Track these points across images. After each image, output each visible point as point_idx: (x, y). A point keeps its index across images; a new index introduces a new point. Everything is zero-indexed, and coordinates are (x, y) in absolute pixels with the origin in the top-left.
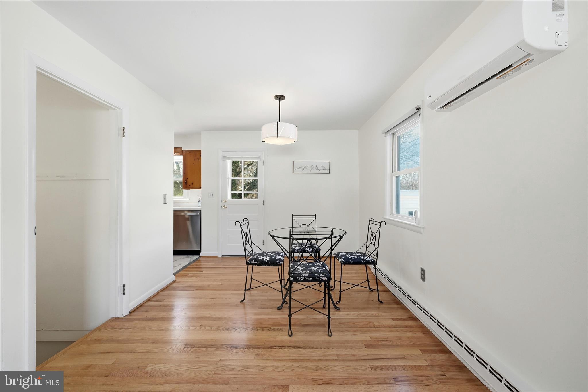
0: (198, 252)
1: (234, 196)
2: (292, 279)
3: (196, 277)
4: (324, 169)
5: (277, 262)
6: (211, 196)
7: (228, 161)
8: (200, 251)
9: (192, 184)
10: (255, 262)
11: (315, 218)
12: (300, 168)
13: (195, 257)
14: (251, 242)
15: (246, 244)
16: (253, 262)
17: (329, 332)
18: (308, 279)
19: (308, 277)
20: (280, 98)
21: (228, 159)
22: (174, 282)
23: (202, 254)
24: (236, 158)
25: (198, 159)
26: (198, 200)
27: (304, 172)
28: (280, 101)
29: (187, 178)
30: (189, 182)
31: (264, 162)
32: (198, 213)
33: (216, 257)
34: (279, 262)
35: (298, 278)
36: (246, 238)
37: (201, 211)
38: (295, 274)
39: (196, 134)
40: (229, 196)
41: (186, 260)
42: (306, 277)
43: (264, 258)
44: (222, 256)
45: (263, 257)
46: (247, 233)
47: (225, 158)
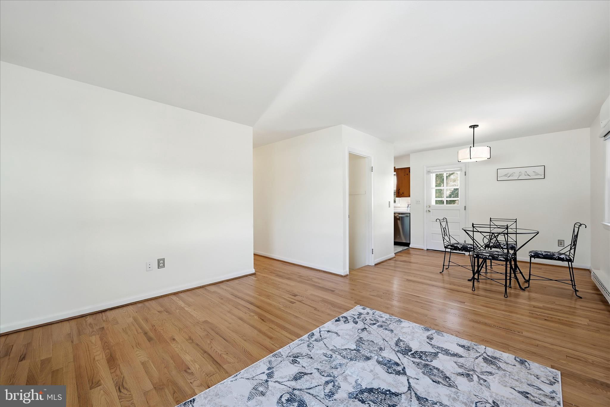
0: (408, 244)
1: (437, 202)
2: (475, 256)
3: (409, 257)
4: (537, 174)
5: (468, 249)
6: (418, 202)
7: (432, 174)
8: (409, 244)
9: (403, 193)
10: (451, 247)
11: (516, 222)
12: (505, 175)
13: (406, 248)
14: (449, 235)
15: (444, 235)
16: (449, 247)
17: (506, 295)
18: (488, 258)
19: (489, 256)
20: (474, 127)
21: (432, 173)
22: (395, 257)
23: (410, 246)
24: (439, 171)
25: (407, 174)
26: (407, 206)
27: (509, 178)
28: (474, 129)
29: (399, 189)
30: (401, 192)
31: (465, 173)
32: (408, 215)
33: (422, 249)
34: (470, 249)
35: (480, 256)
36: (444, 231)
37: (410, 213)
38: (478, 253)
39: (406, 156)
40: (433, 203)
41: (400, 248)
42: (487, 256)
43: (459, 246)
44: (427, 249)
45: (457, 245)
46: (445, 228)
47: (429, 172)
